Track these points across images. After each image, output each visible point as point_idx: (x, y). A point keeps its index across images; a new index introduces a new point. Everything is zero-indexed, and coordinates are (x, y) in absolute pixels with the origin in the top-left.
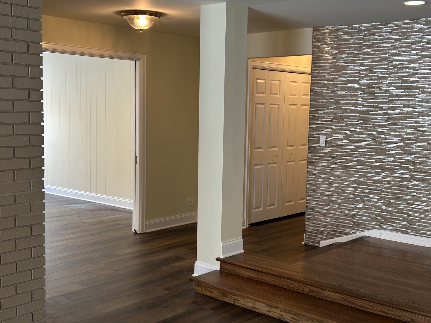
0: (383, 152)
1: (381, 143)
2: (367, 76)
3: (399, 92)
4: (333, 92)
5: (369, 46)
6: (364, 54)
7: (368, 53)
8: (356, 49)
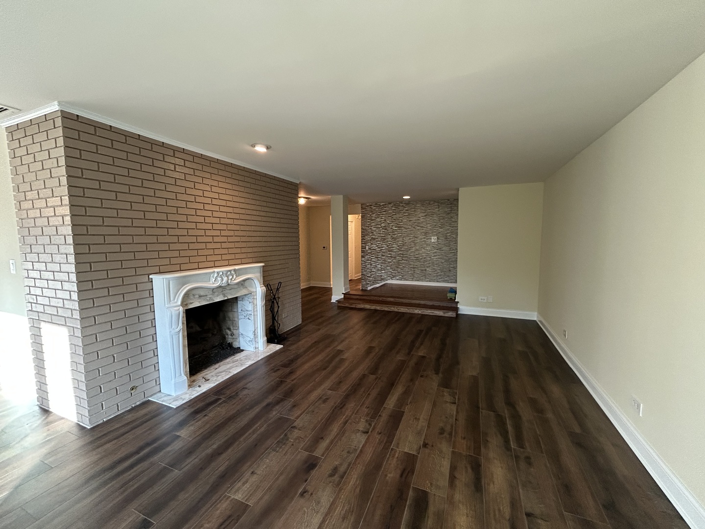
0: (391, 251)
1: (390, 248)
2: (383, 222)
3: (396, 228)
4: (370, 229)
5: (384, 212)
6: (382, 214)
7: (384, 214)
8: (379, 212)
